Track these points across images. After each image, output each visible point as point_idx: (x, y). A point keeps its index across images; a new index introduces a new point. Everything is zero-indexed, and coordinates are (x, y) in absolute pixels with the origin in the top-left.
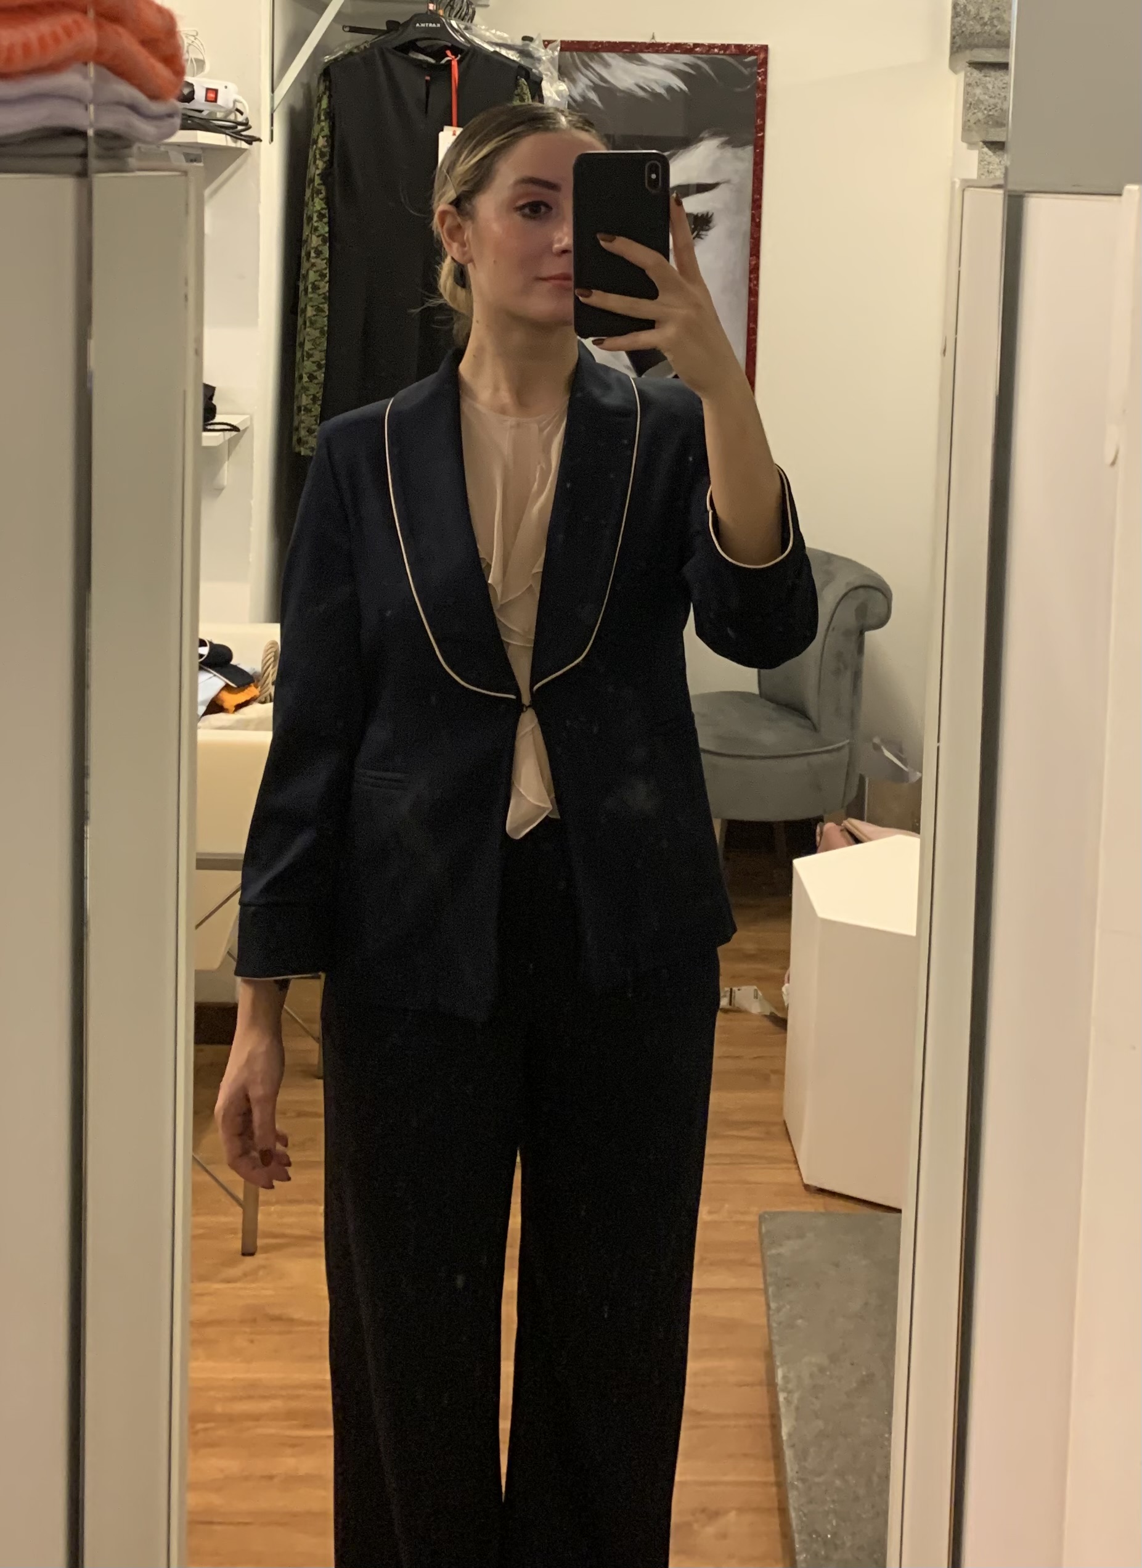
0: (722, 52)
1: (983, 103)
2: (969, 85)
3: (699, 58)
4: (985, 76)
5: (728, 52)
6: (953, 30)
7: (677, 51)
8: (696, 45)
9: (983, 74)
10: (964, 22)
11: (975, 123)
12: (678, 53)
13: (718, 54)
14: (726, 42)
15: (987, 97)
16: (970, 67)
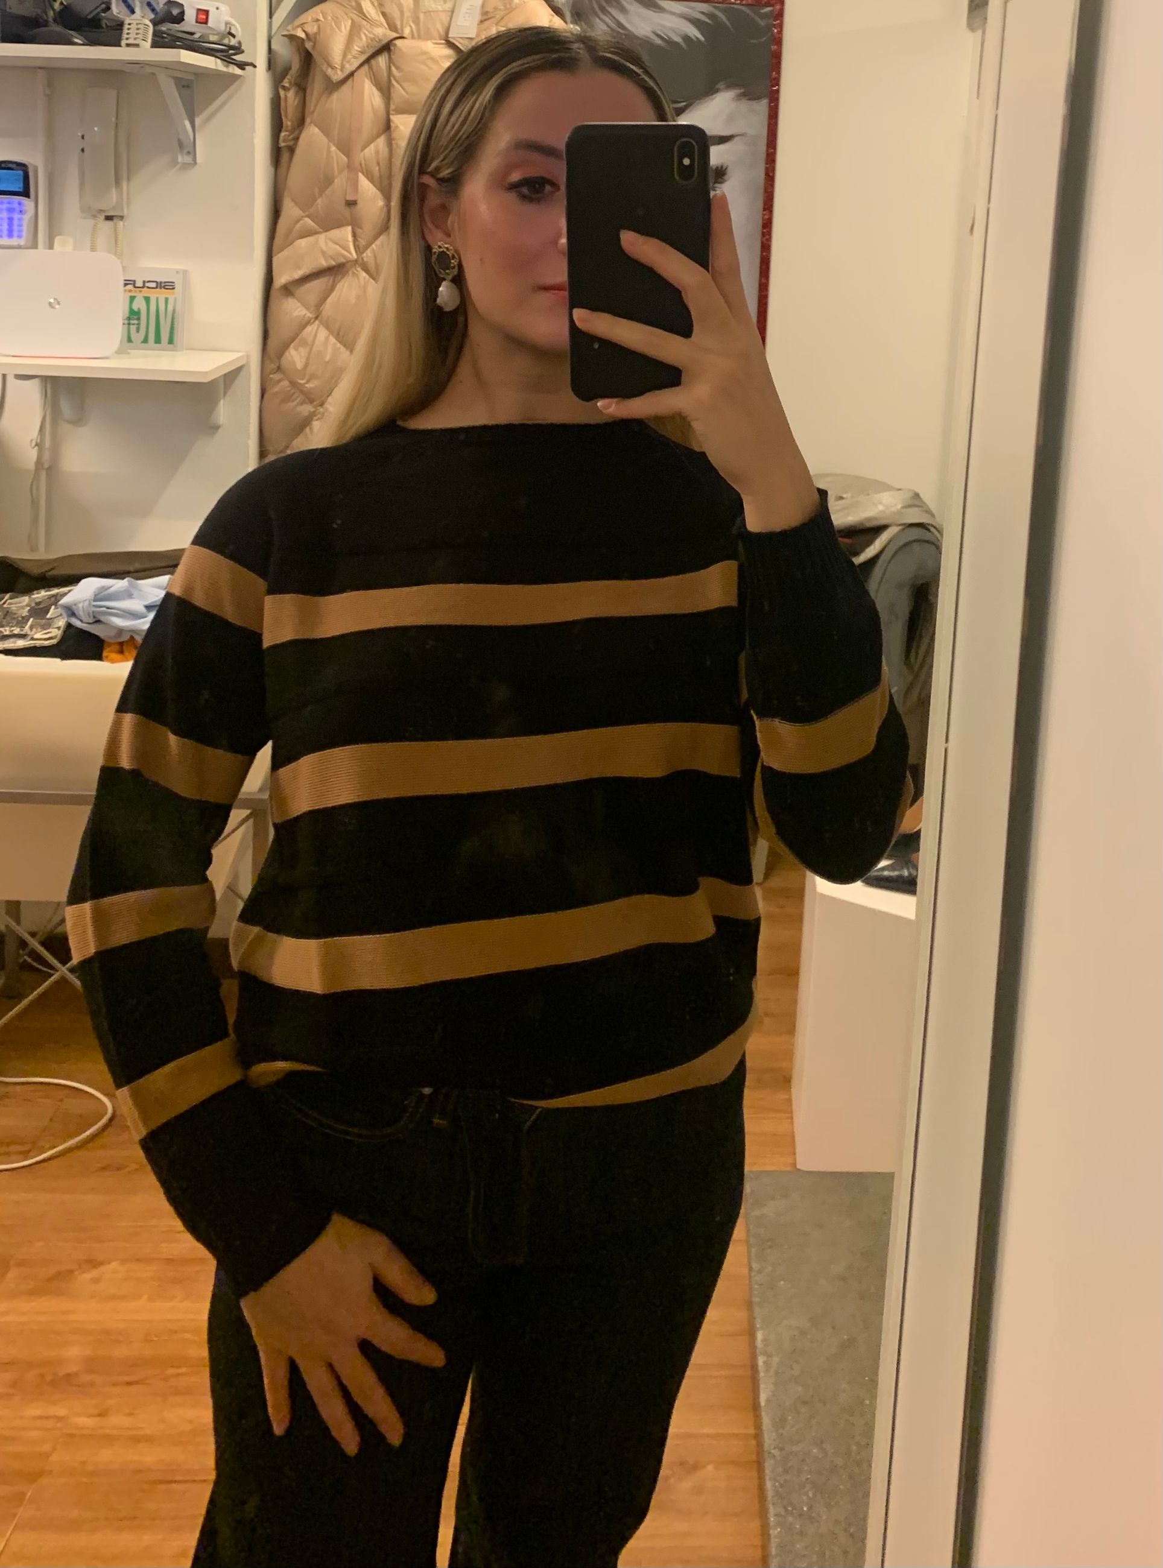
3: (715, 7)
5: (744, 2)
13: (734, 4)
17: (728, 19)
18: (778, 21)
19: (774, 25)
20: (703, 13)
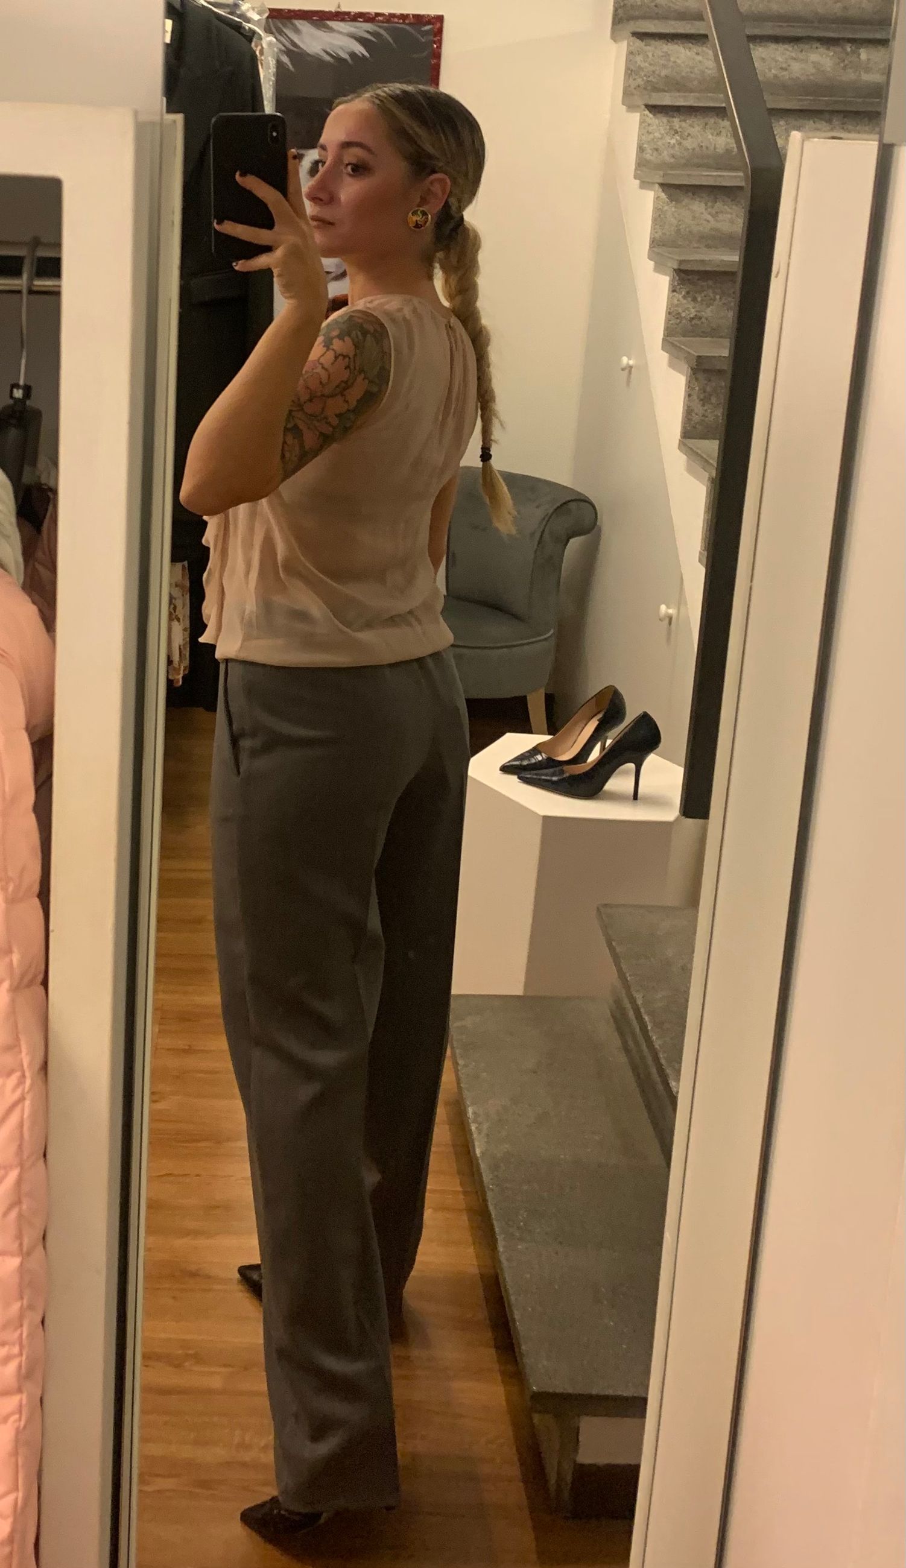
0: (401, 21)
1: (643, 71)
2: (632, 53)
4: (646, 45)
5: (407, 22)
6: (616, 3)
7: (361, 20)
8: (378, 14)
9: (644, 44)
11: (635, 88)
12: (361, 22)
13: (398, 23)
14: (405, 12)
15: (646, 64)
16: (633, 36)
17: (392, 37)
18: (438, 38)
19: (435, 41)
20: (368, 32)
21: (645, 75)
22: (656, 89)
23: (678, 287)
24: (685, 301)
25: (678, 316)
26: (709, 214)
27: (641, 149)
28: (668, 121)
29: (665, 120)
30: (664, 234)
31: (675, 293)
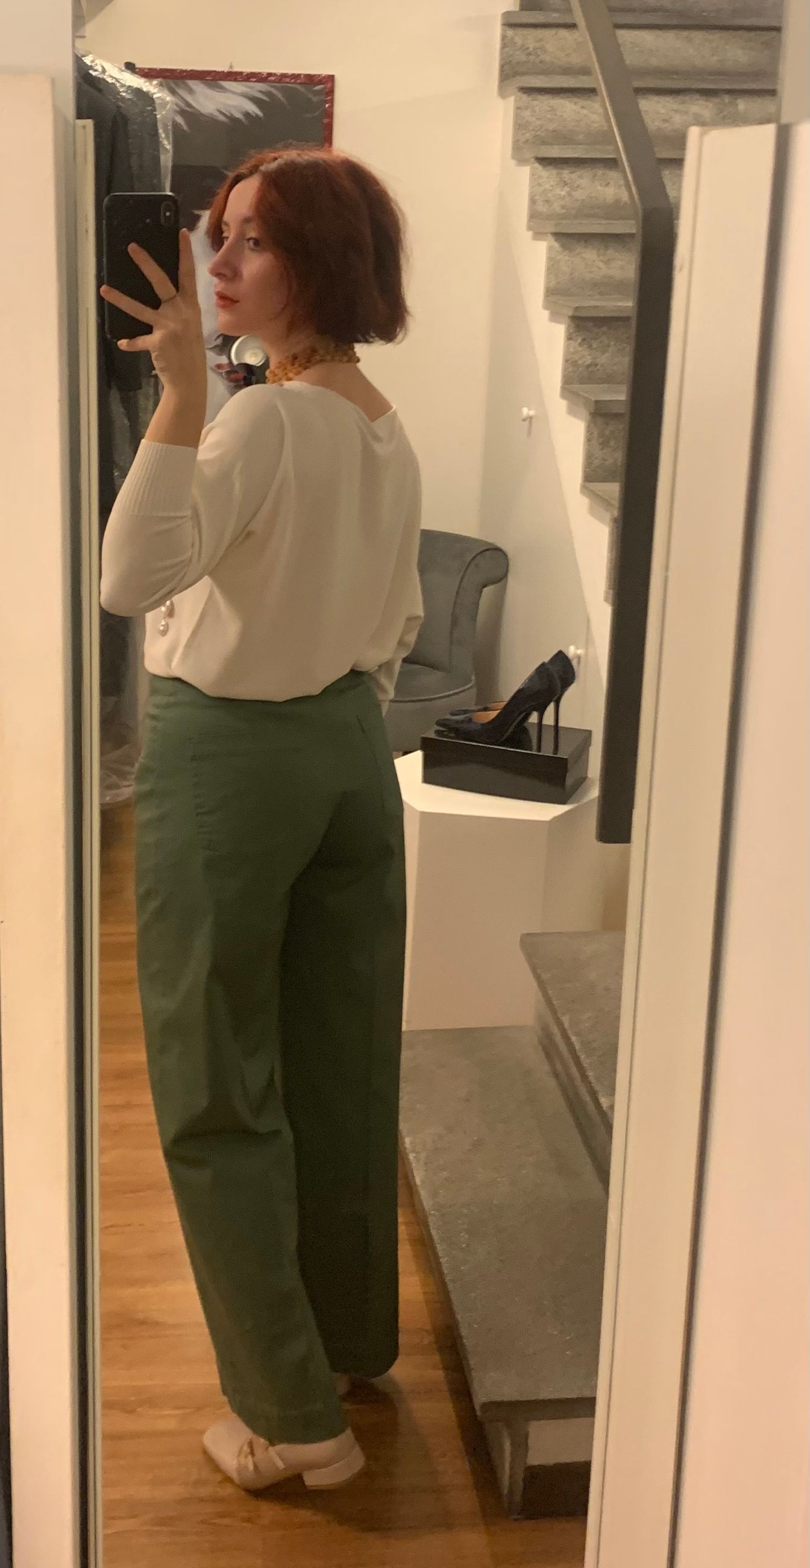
0: (293, 81)
1: (530, 125)
2: (518, 108)
3: (272, 87)
4: (533, 100)
5: (298, 81)
6: (502, 59)
7: (254, 80)
8: (270, 75)
9: (531, 99)
10: (511, 52)
11: (523, 143)
13: (287, 83)
14: (297, 72)
15: (534, 119)
16: (519, 91)
17: (283, 96)
18: (329, 98)
19: (326, 101)
20: (261, 92)
21: (533, 130)
22: (544, 143)
23: (574, 335)
24: (580, 349)
25: (575, 364)
26: (602, 261)
27: (533, 201)
28: (558, 174)
29: (554, 172)
30: (558, 283)
31: (571, 341)
